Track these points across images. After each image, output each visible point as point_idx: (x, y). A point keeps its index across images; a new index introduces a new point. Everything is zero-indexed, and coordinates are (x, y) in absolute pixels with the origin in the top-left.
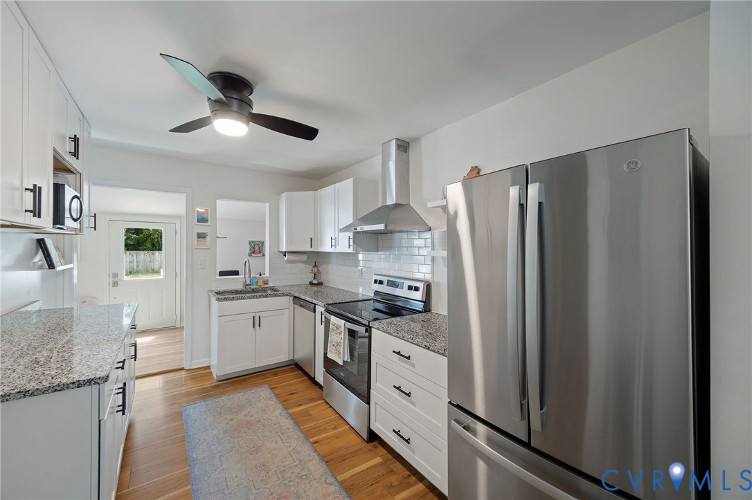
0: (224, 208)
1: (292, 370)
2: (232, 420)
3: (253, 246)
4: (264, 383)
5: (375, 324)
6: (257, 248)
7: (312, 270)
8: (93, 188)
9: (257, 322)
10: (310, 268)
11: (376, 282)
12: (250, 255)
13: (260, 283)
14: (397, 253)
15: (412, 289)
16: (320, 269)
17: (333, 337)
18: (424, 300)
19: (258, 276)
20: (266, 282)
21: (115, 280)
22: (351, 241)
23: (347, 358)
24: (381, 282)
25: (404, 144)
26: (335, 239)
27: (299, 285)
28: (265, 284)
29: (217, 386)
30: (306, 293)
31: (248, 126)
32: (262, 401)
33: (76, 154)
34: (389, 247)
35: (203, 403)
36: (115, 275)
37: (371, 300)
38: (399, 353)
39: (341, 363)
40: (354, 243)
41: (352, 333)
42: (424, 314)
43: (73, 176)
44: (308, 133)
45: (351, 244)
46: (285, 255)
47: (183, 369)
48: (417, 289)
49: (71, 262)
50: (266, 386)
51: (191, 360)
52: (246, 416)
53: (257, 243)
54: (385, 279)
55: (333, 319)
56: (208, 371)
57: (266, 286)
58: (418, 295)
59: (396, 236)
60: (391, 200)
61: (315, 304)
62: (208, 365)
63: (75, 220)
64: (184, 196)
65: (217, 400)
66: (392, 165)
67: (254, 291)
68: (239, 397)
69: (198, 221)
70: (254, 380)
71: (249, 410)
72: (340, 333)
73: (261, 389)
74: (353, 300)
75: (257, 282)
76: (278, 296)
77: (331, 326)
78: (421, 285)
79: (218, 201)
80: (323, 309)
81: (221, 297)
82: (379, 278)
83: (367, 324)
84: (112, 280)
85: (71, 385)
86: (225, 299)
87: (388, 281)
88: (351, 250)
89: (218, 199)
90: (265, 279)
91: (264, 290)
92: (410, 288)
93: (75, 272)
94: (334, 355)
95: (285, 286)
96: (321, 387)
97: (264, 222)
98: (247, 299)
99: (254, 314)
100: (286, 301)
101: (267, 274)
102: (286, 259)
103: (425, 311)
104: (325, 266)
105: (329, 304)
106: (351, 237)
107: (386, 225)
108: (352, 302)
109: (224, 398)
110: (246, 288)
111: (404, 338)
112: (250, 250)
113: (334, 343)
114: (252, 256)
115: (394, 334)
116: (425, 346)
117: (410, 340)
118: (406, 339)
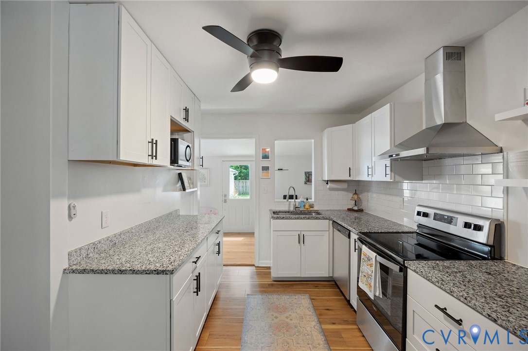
0: (280, 146)
1: (331, 287)
2: (276, 317)
3: (308, 176)
4: (305, 292)
5: (412, 265)
7: (352, 198)
8: (202, 141)
9: (301, 239)
10: (351, 195)
11: (419, 213)
13: (307, 206)
14: (448, 182)
15: (470, 227)
16: (360, 196)
17: (365, 268)
18: (491, 243)
19: (305, 200)
21: (225, 198)
22: (388, 169)
23: (379, 293)
24: (426, 215)
25: (456, 51)
26: (372, 168)
27: (340, 211)
28: (311, 207)
29: (272, 285)
30: (344, 219)
31: (278, 71)
32: (302, 308)
33: (187, 119)
34: (438, 175)
35: (260, 296)
36: (225, 196)
37: (413, 233)
38: (443, 310)
39: (372, 297)
40: (391, 171)
41: (384, 269)
42: (490, 263)
43: (189, 134)
44: (332, 64)
45: (388, 172)
46: (327, 183)
47: (253, 265)
48: (478, 228)
49: (196, 187)
50: (307, 296)
51: (259, 260)
52: (287, 318)
53: (308, 173)
54: (431, 212)
55: (365, 249)
56: (269, 271)
57: (311, 209)
58: (482, 237)
59: (448, 161)
60: (440, 120)
61: (350, 231)
62: (269, 266)
63: (188, 161)
64: (253, 141)
65: (270, 297)
66: (439, 79)
67: (302, 213)
68: (284, 299)
69: (263, 158)
70: (299, 287)
71: (290, 313)
72: (371, 266)
73: (303, 297)
74: (391, 231)
75: (304, 206)
76: (319, 219)
77: (362, 256)
78: (486, 224)
79: (275, 142)
80: (356, 237)
81: (276, 216)
82: (423, 210)
83: (402, 263)
84: (224, 198)
85: (154, 272)
86: (277, 218)
87: (435, 214)
88: (388, 179)
89: (276, 140)
90: (311, 203)
91: (310, 213)
92: (467, 225)
93: (199, 193)
94: (365, 286)
95: (327, 210)
96: (355, 311)
97: (311, 156)
98: (294, 219)
99: (299, 233)
100: (325, 224)
101: (313, 200)
102: (328, 186)
103: (493, 259)
104: (366, 194)
105: (363, 233)
106: (388, 165)
107: (428, 150)
108: (389, 233)
109: (275, 296)
110: (296, 210)
111: (453, 293)
112: (306, 179)
113: (365, 274)
114: (306, 183)
115: (437, 284)
116: (489, 316)
117: (462, 299)
118: (455, 295)
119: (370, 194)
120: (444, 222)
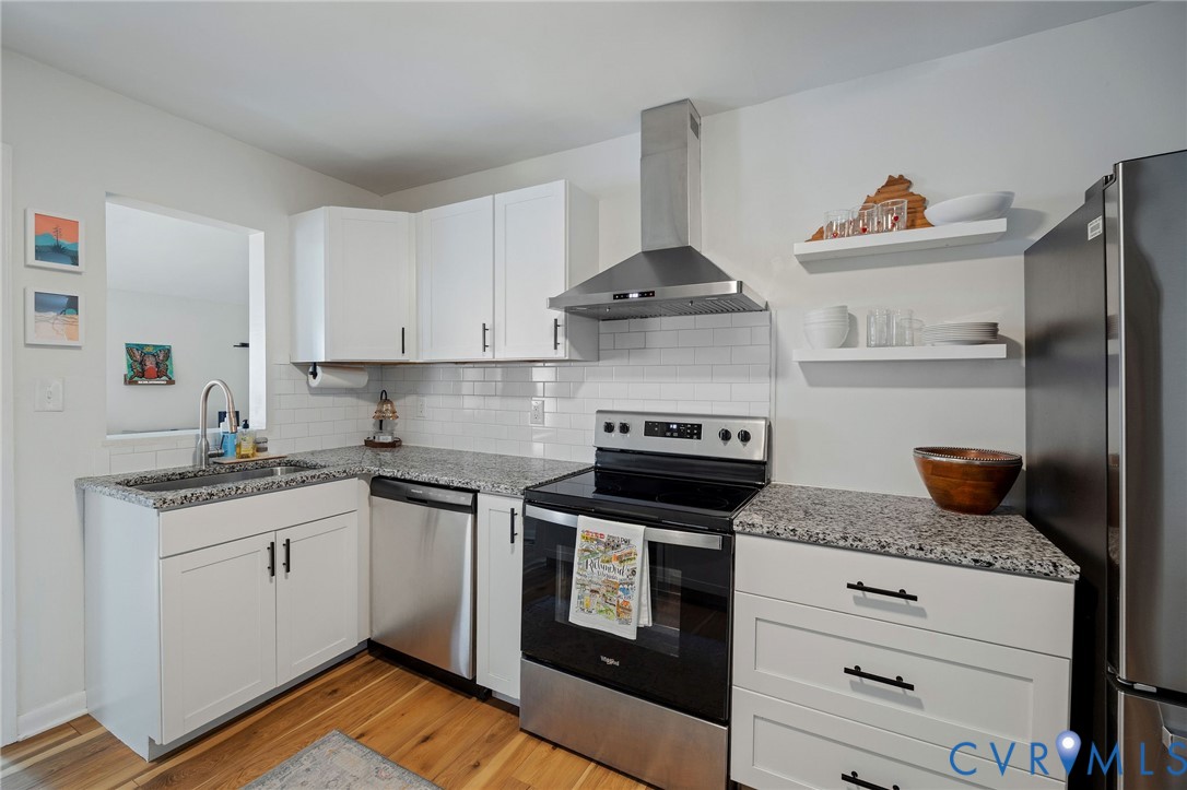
3: (138, 357)
6: (150, 363)
7: (375, 411)
11: (609, 428)
12: (130, 381)
13: (247, 448)
17: (592, 572)
18: (766, 458)
20: (259, 447)
22: (560, 331)
24: (625, 428)
25: (696, 119)
26: (493, 330)
28: (259, 450)
39: (631, 636)
40: (566, 336)
45: (560, 338)
46: (315, 374)
50: (335, 737)
53: (151, 350)
54: (636, 421)
55: (590, 523)
57: (264, 455)
61: (475, 492)
62: (82, 712)
67: (236, 473)
72: (624, 559)
73: (327, 750)
75: (237, 447)
76: (334, 477)
77: (582, 544)
81: (170, 495)
82: (617, 419)
83: (725, 527)
86: (186, 501)
87: (648, 425)
88: (560, 354)
91: (265, 469)
94: (601, 617)
99: (270, 538)
104: (410, 400)
106: (562, 321)
110: (207, 464)
111: (887, 549)
112: (131, 367)
113: (594, 587)
114: (136, 383)
115: (842, 543)
116: (978, 564)
117: (911, 553)
118: (893, 550)
119: (426, 399)
120: (672, 436)
